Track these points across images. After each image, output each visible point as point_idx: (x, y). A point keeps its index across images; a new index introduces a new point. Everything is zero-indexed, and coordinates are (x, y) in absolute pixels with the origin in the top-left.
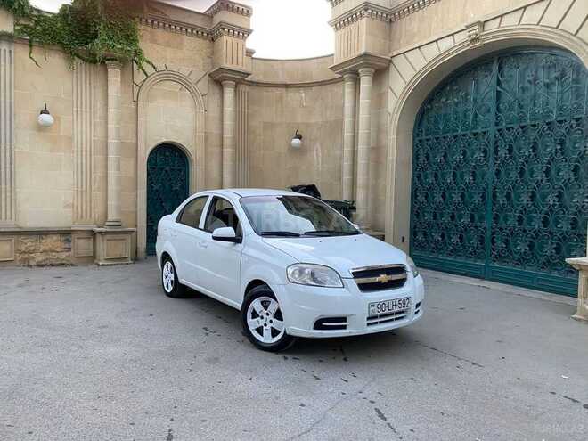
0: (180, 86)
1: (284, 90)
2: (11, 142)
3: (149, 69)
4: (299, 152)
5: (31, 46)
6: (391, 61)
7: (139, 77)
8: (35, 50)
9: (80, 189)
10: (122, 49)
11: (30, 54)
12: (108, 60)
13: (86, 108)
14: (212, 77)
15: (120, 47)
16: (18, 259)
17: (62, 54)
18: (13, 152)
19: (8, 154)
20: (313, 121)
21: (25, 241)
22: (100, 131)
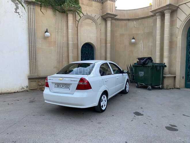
0: (92, 21)
1: (127, 21)
2: (35, 44)
3: (81, 15)
4: (134, 44)
5: (41, 7)
6: (178, 7)
7: (78, 18)
8: (42, 8)
9: (59, 61)
10: (74, 6)
11: (41, 10)
12: (68, 11)
13: (60, 30)
14: (102, 18)
15: (73, 5)
16: (39, 88)
17: (52, 10)
18: (36, 48)
19: (34, 49)
20: (139, 33)
21: (41, 81)
22: (65, 39)
